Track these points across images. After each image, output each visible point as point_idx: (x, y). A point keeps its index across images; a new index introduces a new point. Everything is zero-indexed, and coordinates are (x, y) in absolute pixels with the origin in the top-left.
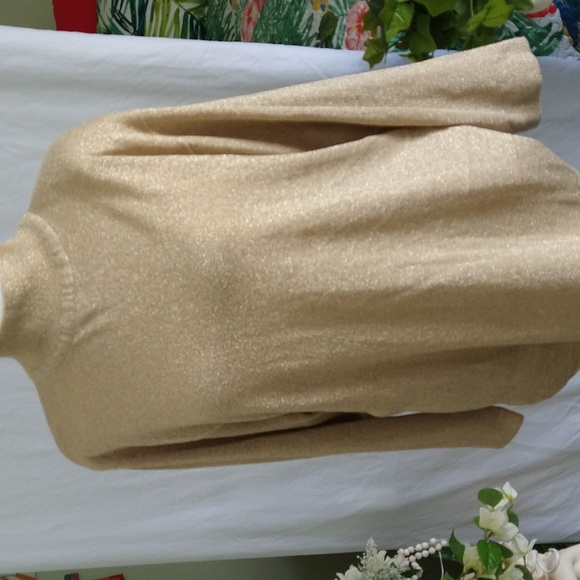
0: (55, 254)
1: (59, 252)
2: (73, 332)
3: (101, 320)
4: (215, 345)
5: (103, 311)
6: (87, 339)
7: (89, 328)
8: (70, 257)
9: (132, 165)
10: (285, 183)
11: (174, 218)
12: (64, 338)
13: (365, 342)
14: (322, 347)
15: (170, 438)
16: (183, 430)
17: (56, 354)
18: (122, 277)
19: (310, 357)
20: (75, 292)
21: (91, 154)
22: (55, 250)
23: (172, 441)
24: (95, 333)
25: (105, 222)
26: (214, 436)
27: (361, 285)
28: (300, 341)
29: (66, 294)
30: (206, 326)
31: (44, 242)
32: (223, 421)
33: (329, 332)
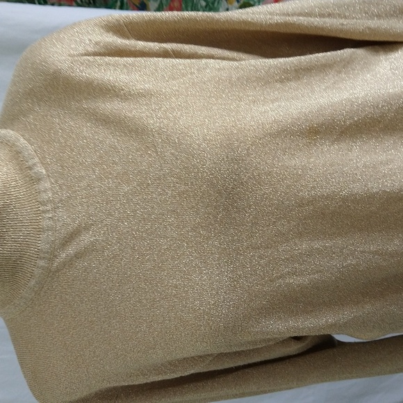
0: (30, 168)
1: (34, 164)
2: (52, 256)
3: (86, 239)
4: (219, 259)
5: (87, 228)
6: (69, 263)
7: (71, 250)
8: (47, 171)
9: (116, 65)
10: (278, 85)
11: (168, 118)
12: (41, 263)
13: (376, 253)
14: (332, 259)
15: (160, 374)
16: (173, 364)
17: (33, 282)
18: (109, 189)
19: (320, 271)
20: (54, 209)
21: (69, 55)
22: (30, 163)
23: (160, 378)
24: (78, 256)
25: (87, 130)
26: (205, 370)
27: (374, 187)
28: (310, 253)
29: (44, 212)
30: (208, 238)
31: (17, 155)
32: (216, 351)
33: (339, 241)
